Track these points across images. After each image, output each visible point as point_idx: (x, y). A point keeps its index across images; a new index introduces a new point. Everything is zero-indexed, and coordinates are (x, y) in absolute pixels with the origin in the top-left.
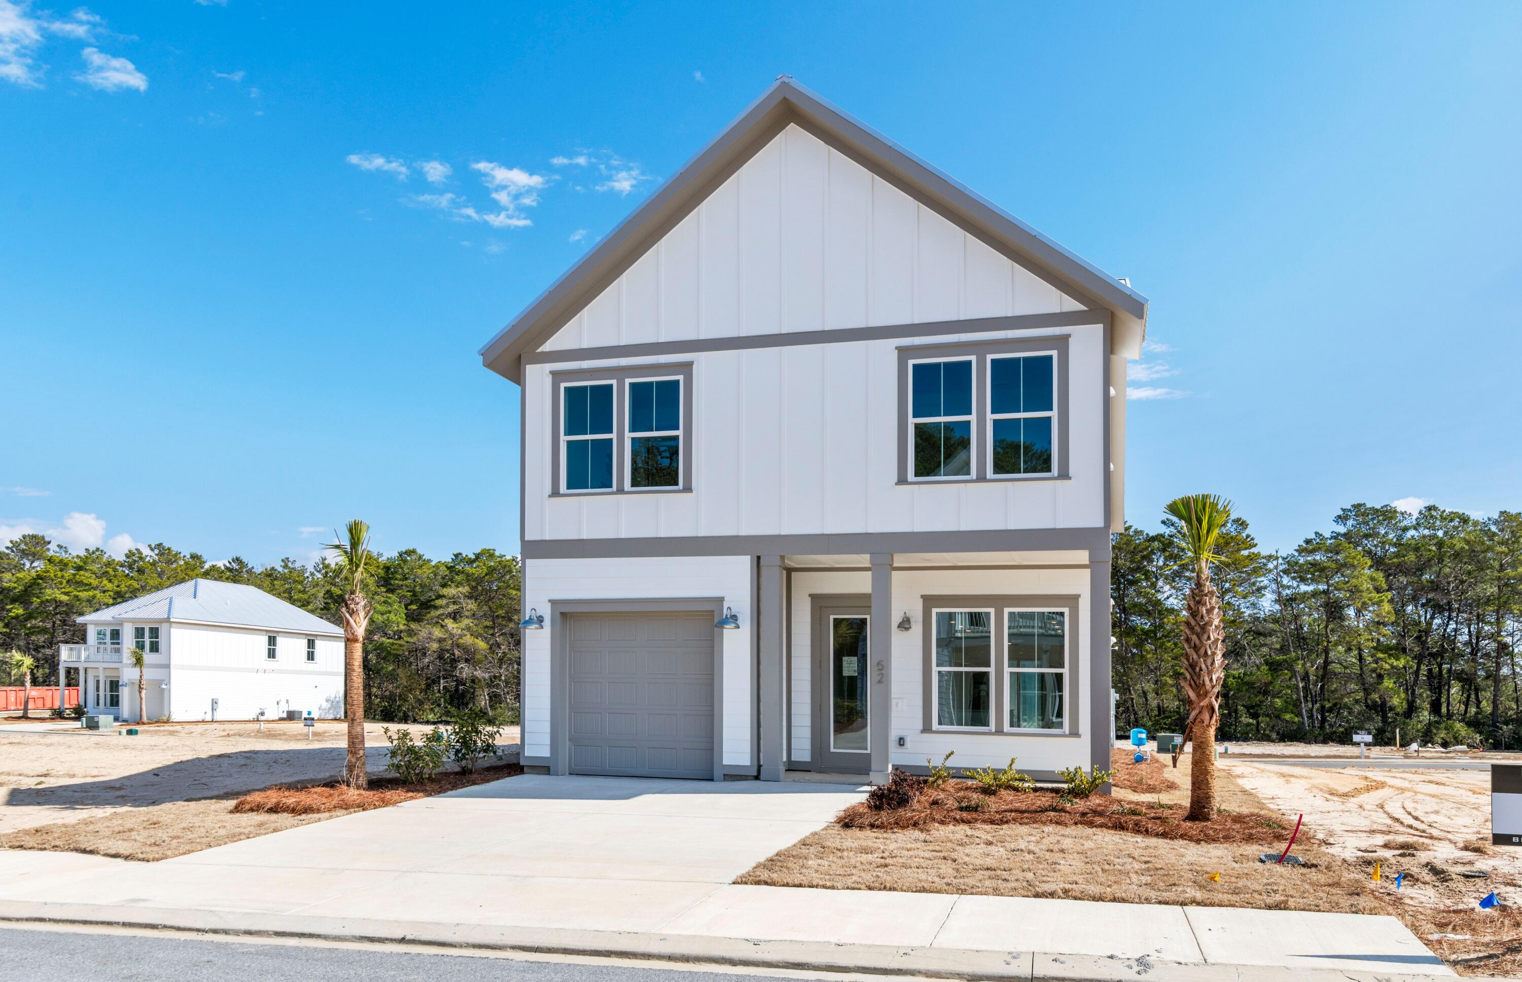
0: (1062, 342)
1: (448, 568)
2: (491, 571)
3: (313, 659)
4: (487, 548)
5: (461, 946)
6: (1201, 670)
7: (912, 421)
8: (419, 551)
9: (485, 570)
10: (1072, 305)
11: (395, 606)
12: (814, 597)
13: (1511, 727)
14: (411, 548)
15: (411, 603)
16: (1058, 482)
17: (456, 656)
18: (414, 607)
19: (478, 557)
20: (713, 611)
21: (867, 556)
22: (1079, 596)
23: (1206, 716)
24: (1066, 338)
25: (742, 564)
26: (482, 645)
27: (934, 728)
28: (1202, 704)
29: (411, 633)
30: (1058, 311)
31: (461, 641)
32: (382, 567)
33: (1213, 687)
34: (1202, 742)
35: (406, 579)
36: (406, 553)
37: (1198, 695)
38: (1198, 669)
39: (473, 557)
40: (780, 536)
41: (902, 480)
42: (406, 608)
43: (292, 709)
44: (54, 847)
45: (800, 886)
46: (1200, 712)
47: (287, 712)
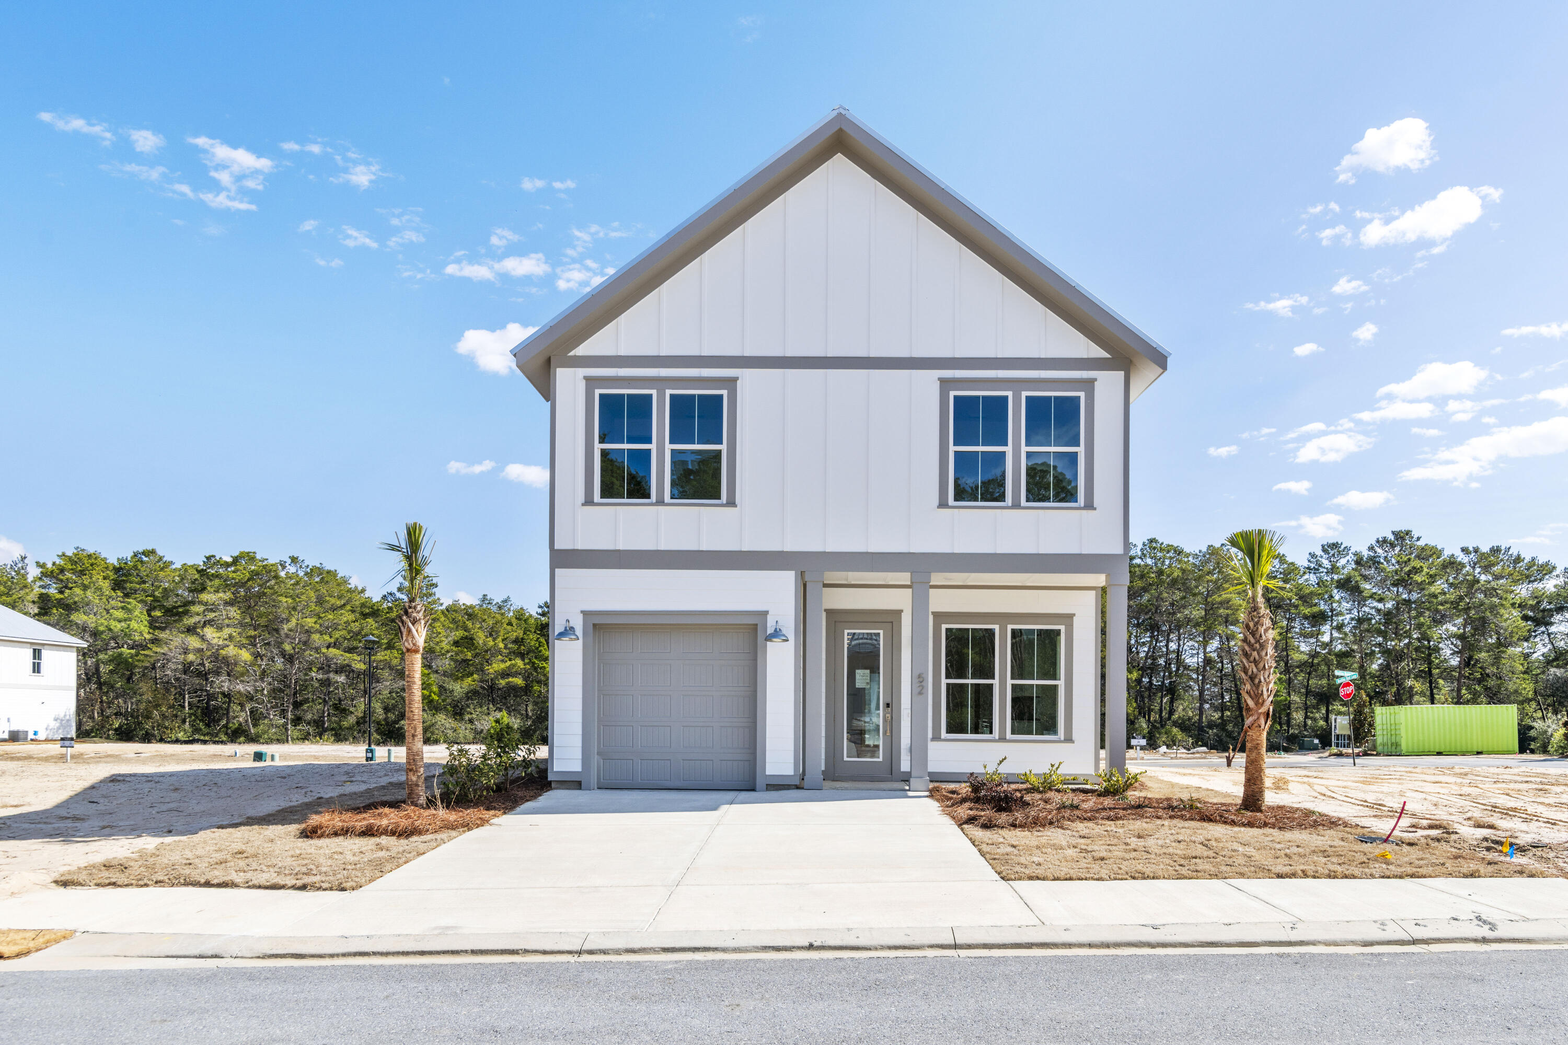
0: (1089, 385)
1: (199, 572)
2: (254, 575)
3: (39, 672)
4: (247, 551)
5: (876, 949)
6: (1260, 682)
7: (952, 449)
8: (160, 552)
9: (247, 574)
10: (1098, 352)
11: (137, 613)
12: (829, 612)
13: (1215, 731)
14: (150, 548)
15: (154, 608)
16: (1084, 512)
17: (207, 668)
18: (158, 613)
19: (236, 561)
20: (757, 625)
21: (908, 575)
22: (1074, 615)
23: (1262, 721)
24: (1092, 381)
25: (786, 580)
26: (245, 655)
27: (943, 737)
28: (1260, 711)
29: (155, 641)
30: (1086, 357)
31: (223, 652)
32: (111, 568)
33: (1269, 696)
34: (1258, 744)
35: (144, 582)
36: (144, 553)
37: (1257, 703)
38: (1257, 681)
39: (230, 560)
40: (825, 552)
41: (943, 504)
42: (149, 615)
43: (14, 728)
44: (156, 882)
45: (1071, 879)
46: (1258, 718)
47: (10, 732)
